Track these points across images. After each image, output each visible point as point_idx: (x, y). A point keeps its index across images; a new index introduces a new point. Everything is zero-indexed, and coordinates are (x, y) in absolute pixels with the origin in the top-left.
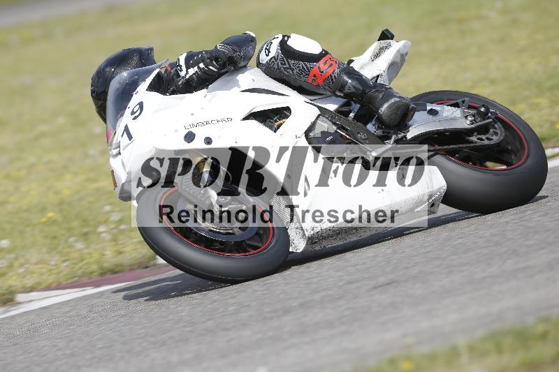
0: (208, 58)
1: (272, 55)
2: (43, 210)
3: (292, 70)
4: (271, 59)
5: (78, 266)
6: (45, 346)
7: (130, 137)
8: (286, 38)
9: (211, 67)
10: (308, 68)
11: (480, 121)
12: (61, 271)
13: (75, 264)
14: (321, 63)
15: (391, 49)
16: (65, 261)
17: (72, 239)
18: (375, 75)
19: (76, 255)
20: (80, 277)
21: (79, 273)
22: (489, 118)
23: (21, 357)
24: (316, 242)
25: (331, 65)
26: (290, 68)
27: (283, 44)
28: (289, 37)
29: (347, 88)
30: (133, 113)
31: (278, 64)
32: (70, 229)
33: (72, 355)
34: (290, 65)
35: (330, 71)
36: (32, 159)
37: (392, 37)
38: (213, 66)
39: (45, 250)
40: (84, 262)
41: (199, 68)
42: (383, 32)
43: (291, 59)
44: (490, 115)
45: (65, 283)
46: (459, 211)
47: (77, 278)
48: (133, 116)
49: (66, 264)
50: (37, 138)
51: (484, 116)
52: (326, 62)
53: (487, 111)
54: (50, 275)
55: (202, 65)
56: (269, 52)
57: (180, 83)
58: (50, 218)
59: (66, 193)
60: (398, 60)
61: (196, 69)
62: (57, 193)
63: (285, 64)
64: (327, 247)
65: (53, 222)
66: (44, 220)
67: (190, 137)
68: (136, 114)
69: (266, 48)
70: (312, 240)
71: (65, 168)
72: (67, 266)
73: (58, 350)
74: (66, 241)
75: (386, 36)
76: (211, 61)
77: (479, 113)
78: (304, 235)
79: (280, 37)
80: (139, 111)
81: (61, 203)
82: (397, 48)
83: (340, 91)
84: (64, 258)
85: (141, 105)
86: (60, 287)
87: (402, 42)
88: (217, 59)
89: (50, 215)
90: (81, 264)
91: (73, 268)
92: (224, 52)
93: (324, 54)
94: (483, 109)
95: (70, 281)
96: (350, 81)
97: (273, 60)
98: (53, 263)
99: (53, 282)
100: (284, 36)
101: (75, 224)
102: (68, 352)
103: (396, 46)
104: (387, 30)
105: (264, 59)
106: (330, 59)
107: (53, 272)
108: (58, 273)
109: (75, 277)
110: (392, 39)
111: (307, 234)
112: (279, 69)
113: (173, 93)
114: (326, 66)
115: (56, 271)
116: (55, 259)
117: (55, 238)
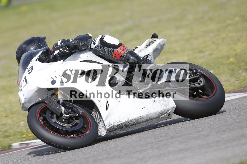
0: (64, 46)
1: (96, 45)
2: (228, 58)
3: (105, 52)
4: (96, 46)
5: (243, 83)
6: (227, 118)
7: (26, 82)
8: (103, 37)
9: (65, 50)
10: (112, 51)
11: (194, 76)
12: (235, 85)
13: (242, 82)
14: (119, 49)
15: (155, 43)
16: (237, 81)
17: (240, 71)
18: (147, 54)
19: (242, 78)
20: (244, 88)
21: (243, 86)
22: (198, 75)
23: (217, 122)
24: (111, 131)
25: (123, 50)
26: (104, 51)
27: (102, 40)
28: (104, 36)
29: (130, 60)
30: (29, 71)
31: (99, 49)
32: (240, 67)
33: (240, 122)
34: (104, 49)
35: (123, 53)
36: (224, 35)
37: (157, 37)
38: (66, 50)
39: (228, 75)
40: (246, 81)
41: (60, 50)
42: (153, 35)
43: (105, 47)
44: (198, 73)
45: (237, 90)
46: (182, 117)
47: (242, 88)
48: (29, 72)
49: (237, 82)
50: (226, 26)
51: (195, 74)
52: (121, 49)
53: (197, 71)
54: (230, 87)
55: (61, 49)
56: (95, 43)
57: (51, 57)
58: (231, 62)
59: (239, 51)
60: (159, 47)
61: (59, 51)
62: (234, 50)
63: (102, 49)
64: (117, 133)
65: (232, 63)
66: (228, 62)
67: (53, 82)
68: (30, 72)
69: (94, 42)
70: (109, 130)
71: (239, 40)
72: (238, 83)
73: (233, 120)
74: (238, 71)
75: (155, 36)
76: (66, 47)
77: (193, 72)
78: (106, 128)
79: (100, 36)
80: (31, 70)
81: (236, 55)
82: (159, 42)
83: (127, 62)
84: (237, 79)
85: (32, 67)
86: (235, 92)
87: (162, 39)
88: (68, 47)
89: (231, 60)
90: (244, 82)
91: (241, 84)
92: (72, 43)
93: (121, 45)
94: (194, 71)
95: (239, 89)
96: (132, 57)
97: (97, 47)
98: (232, 81)
99: (232, 90)
100: (102, 36)
101: (242, 64)
102: (238, 121)
103: (158, 41)
104: (155, 34)
105: (93, 46)
106: (123, 47)
107: (232, 85)
108: (234, 86)
109: (241, 88)
110: (157, 38)
111: (107, 127)
112: (99, 51)
113: (48, 62)
114: (121, 50)
115: (233, 85)
116: (233, 80)
117: (233, 70)
